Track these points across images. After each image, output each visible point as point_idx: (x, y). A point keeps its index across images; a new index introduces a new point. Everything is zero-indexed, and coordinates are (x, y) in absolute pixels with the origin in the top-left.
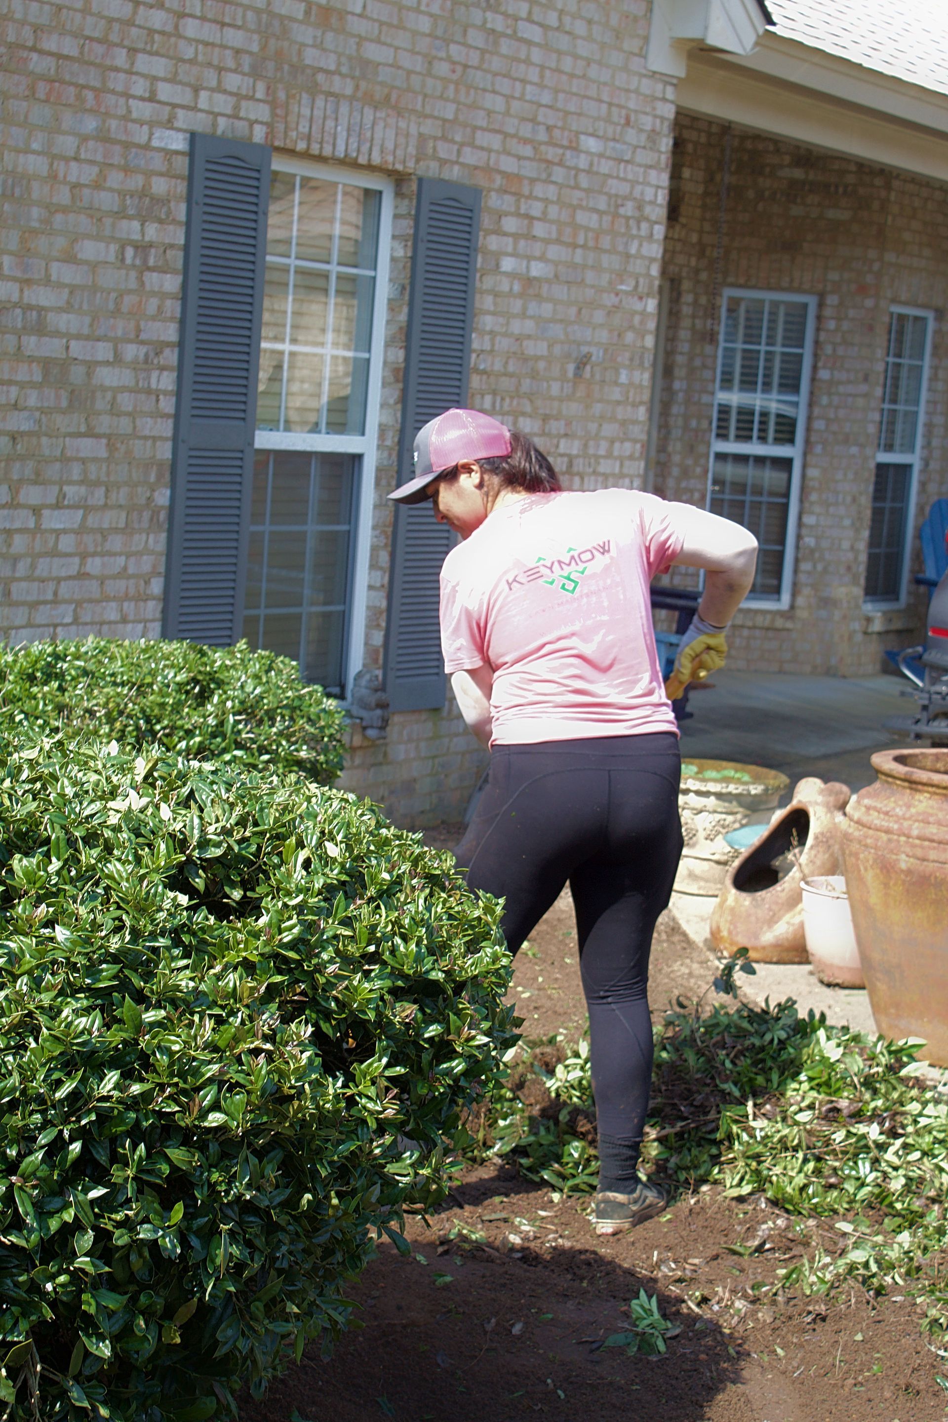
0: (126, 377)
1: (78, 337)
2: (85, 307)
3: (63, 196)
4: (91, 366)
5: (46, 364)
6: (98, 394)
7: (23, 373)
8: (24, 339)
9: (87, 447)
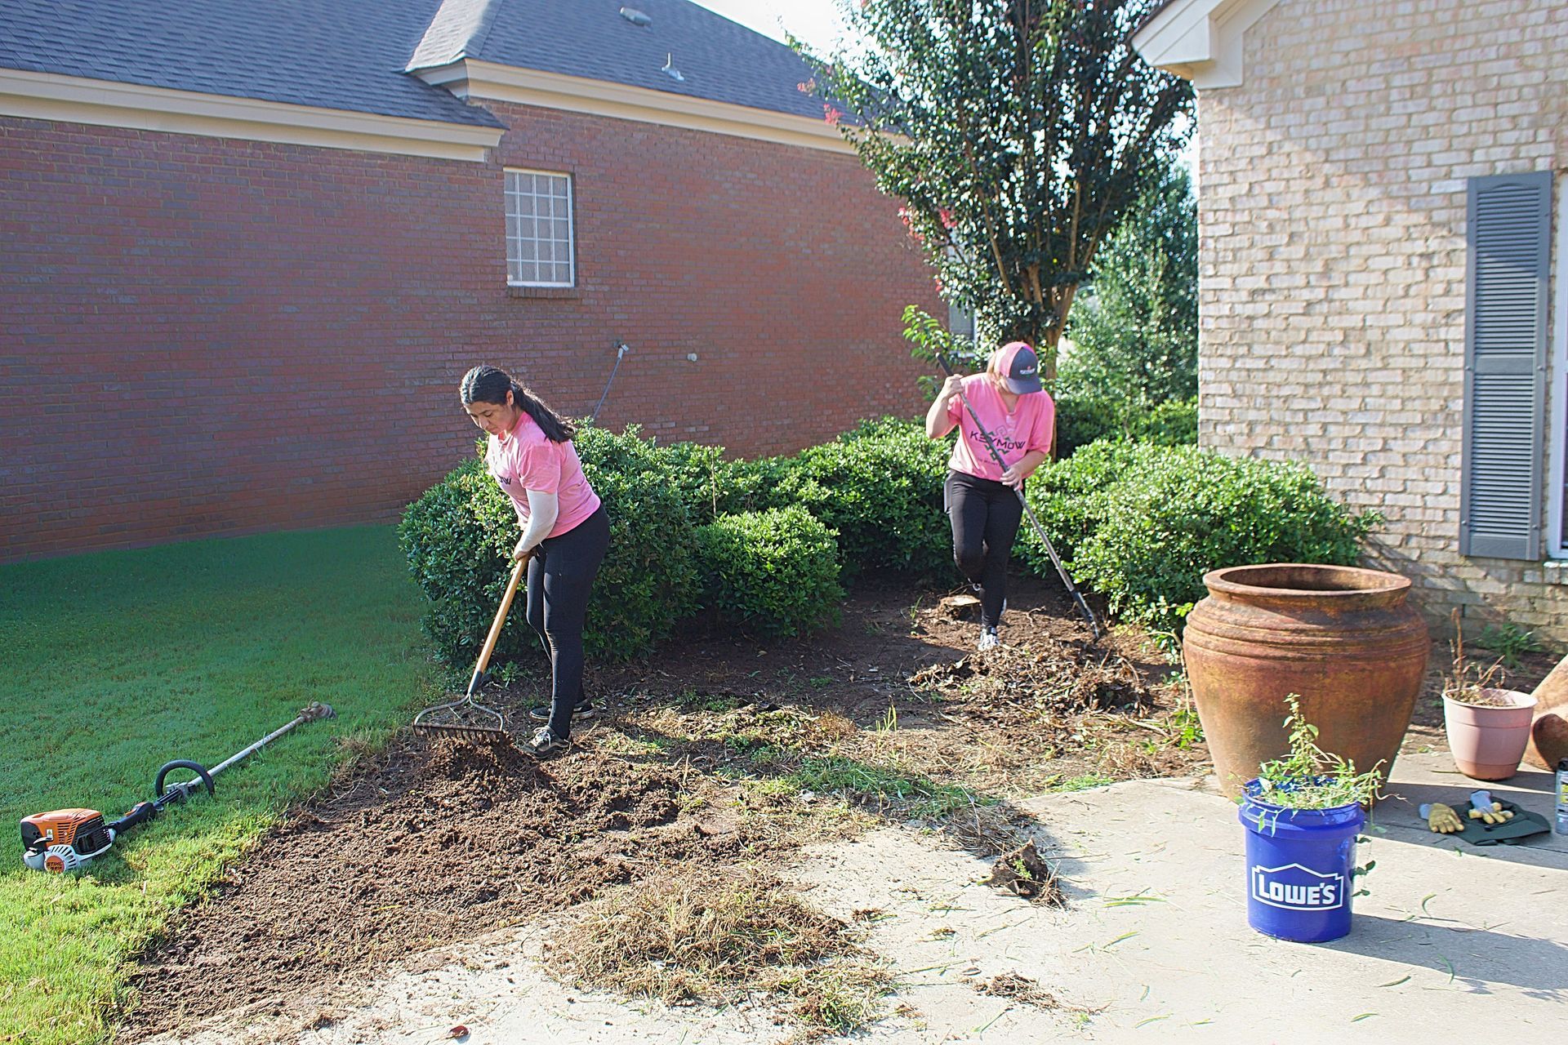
0: (1419, 334)
1: (1373, 313)
2: (1379, 295)
3: (1355, 236)
4: (1385, 331)
5: (1346, 332)
6: (1392, 345)
7: (1327, 337)
8: (1330, 319)
9: (1381, 376)
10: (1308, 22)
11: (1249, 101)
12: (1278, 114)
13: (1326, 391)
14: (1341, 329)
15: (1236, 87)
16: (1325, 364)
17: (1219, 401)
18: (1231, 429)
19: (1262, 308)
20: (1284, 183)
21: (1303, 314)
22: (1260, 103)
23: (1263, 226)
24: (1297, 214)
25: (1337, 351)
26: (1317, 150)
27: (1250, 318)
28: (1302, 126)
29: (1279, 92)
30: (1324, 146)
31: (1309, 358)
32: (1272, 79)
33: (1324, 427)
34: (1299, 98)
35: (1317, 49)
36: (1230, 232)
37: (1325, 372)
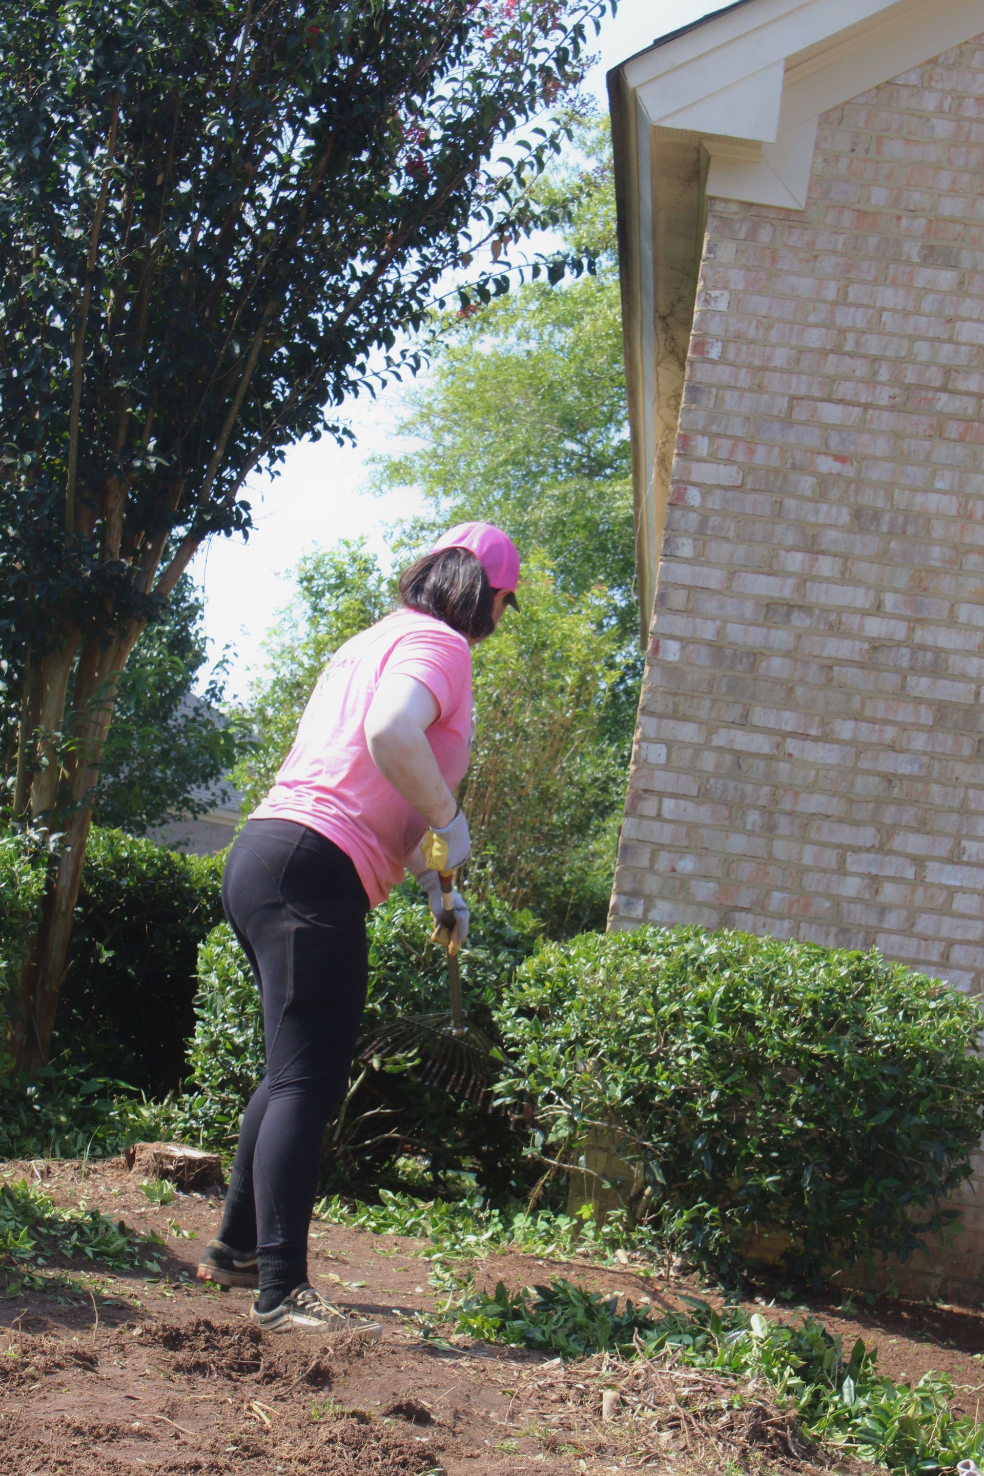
10: (943, 128)
11: (812, 243)
12: (864, 282)
13: (889, 816)
14: (929, 703)
15: (789, 211)
16: (890, 763)
17: (668, 805)
18: (687, 865)
19: (781, 637)
20: (856, 411)
21: (861, 665)
22: (834, 252)
23: (807, 484)
24: (877, 473)
25: (919, 742)
26: (928, 365)
27: (755, 656)
28: (906, 313)
29: (873, 241)
30: (942, 360)
31: (859, 748)
32: (862, 215)
33: (874, 881)
34: (909, 263)
35: (954, 181)
36: (739, 483)
37: (889, 779)
